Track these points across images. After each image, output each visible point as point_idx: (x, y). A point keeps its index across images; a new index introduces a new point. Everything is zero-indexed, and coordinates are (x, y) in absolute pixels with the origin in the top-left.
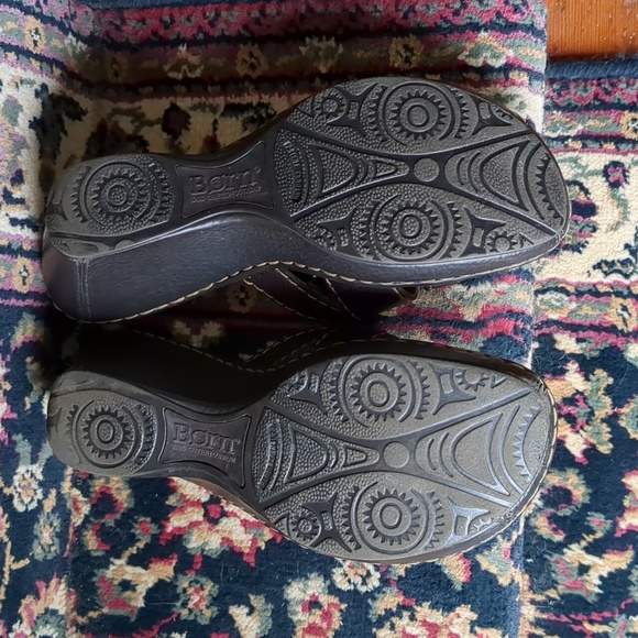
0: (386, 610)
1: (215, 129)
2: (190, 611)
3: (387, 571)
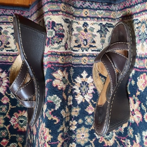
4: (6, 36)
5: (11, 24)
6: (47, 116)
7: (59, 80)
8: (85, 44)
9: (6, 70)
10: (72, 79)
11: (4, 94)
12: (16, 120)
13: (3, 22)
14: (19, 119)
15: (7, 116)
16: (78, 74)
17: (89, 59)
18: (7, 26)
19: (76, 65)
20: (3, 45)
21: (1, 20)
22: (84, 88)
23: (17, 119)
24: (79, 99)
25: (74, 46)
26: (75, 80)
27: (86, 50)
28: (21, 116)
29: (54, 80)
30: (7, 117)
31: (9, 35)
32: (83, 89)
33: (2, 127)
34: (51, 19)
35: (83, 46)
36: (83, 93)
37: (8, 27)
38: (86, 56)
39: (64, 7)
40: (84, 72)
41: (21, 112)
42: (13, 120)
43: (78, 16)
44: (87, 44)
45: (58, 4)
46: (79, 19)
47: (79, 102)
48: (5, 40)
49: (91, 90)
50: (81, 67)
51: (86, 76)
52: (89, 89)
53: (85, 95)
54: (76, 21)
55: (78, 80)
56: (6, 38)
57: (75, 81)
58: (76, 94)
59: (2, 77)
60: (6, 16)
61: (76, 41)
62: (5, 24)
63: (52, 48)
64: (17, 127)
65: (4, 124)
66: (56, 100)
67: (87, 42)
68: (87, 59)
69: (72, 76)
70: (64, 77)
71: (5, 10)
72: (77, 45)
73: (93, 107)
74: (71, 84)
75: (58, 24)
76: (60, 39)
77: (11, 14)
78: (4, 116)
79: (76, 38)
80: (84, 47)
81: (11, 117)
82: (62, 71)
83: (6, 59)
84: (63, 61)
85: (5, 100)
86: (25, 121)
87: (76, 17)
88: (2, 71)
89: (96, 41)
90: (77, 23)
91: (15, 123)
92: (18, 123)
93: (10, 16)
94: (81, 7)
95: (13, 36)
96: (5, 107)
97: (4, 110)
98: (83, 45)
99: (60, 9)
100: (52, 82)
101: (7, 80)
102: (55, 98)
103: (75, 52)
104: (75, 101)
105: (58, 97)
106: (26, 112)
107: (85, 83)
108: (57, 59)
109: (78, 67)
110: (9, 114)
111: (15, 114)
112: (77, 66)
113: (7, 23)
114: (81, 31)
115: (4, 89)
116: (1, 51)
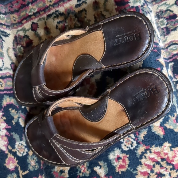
0: (141, 152)
1: (46, 24)
2: (83, 173)
3: (138, 140)
6: (172, 127)
85: (10, 162)
96: (14, 177)
101: (5, 124)
115: (4, 140)
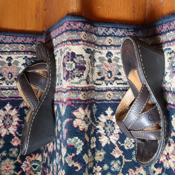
4: (16, 67)
5: (22, 53)
6: (67, 162)
7: (81, 119)
8: (109, 76)
9: (16, 107)
10: (95, 118)
11: (14, 135)
12: (29, 166)
13: (13, 51)
14: (32, 163)
15: (18, 160)
16: (102, 111)
17: (114, 93)
18: (18, 55)
19: (100, 100)
20: (14, 77)
21: (11, 49)
22: (109, 127)
23: (29, 163)
24: (104, 141)
25: (97, 79)
26: (99, 118)
27: (111, 84)
28: (34, 160)
29: (74, 120)
30: (18, 162)
31: (20, 66)
32: (108, 129)
33: (12, 174)
34: (70, 50)
35: (107, 79)
36: (108, 134)
37: (19, 57)
38: (111, 90)
39: (85, 36)
40: (109, 109)
41: (34, 156)
42: (25, 165)
43: (101, 44)
44: (111, 77)
45: (79, 32)
46: (102, 48)
47: (103, 145)
48: (16, 72)
49: (117, 129)
50: (105, 103)
51: (111, 113)
52: (115, 129)
53: (110, 136)
54: (98, 50)
55: (102, 118)
56: (16, 69)
57: (98, 120)
58: (100, 135)
59: (12, 115)
60: (16, 44)
61: (99, 74)
62: (15, 53)
63: (72, 83)
64: (30, 173)
65: (14, 170)
66: (77, 143)
67: (111, 74)
68: (111, 94)
69: (94, 114)
70: (86, 116)
71: (15, 38)
72: (100, 78)
73: (121, 150)
74: (94, 124)
75: (78, 55)
76: (81, 73)
77: (23, 41)
78: (14, 161)
79: (99, 70)
80: (109, 80)
81: (23, 162)
82: (84, 109)
83: (17, 94)
84: (85, 97)
85: (15, 141)
86: (39, 166)
87: (98, 46)
88: (12, 108)
89: (121, 73)
90: (99, 53)
91: (27, 169)
92: (31, 169)
93: (21, 45)
94: (104, 35)
95: (24, 66)
96: (15, 150)
97: (14, 154)
98: (107, 77)
99: (80, 38)
100: (72, 122)
101: (18, 118)
102: (76, 141)
103: (98, 86)
104: (98, 143)
105: (79, 140)
106: (40, 155)
107: (110, 121)
108: (78, 95)
109: (102, 103)
110: (20, 159)
111: (27, 158)
112: (100, 102)
113: (18, 52)
114: (104, 61)
115: (14, 128)
116: (11, 84)
